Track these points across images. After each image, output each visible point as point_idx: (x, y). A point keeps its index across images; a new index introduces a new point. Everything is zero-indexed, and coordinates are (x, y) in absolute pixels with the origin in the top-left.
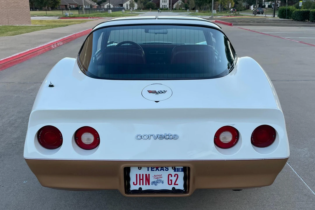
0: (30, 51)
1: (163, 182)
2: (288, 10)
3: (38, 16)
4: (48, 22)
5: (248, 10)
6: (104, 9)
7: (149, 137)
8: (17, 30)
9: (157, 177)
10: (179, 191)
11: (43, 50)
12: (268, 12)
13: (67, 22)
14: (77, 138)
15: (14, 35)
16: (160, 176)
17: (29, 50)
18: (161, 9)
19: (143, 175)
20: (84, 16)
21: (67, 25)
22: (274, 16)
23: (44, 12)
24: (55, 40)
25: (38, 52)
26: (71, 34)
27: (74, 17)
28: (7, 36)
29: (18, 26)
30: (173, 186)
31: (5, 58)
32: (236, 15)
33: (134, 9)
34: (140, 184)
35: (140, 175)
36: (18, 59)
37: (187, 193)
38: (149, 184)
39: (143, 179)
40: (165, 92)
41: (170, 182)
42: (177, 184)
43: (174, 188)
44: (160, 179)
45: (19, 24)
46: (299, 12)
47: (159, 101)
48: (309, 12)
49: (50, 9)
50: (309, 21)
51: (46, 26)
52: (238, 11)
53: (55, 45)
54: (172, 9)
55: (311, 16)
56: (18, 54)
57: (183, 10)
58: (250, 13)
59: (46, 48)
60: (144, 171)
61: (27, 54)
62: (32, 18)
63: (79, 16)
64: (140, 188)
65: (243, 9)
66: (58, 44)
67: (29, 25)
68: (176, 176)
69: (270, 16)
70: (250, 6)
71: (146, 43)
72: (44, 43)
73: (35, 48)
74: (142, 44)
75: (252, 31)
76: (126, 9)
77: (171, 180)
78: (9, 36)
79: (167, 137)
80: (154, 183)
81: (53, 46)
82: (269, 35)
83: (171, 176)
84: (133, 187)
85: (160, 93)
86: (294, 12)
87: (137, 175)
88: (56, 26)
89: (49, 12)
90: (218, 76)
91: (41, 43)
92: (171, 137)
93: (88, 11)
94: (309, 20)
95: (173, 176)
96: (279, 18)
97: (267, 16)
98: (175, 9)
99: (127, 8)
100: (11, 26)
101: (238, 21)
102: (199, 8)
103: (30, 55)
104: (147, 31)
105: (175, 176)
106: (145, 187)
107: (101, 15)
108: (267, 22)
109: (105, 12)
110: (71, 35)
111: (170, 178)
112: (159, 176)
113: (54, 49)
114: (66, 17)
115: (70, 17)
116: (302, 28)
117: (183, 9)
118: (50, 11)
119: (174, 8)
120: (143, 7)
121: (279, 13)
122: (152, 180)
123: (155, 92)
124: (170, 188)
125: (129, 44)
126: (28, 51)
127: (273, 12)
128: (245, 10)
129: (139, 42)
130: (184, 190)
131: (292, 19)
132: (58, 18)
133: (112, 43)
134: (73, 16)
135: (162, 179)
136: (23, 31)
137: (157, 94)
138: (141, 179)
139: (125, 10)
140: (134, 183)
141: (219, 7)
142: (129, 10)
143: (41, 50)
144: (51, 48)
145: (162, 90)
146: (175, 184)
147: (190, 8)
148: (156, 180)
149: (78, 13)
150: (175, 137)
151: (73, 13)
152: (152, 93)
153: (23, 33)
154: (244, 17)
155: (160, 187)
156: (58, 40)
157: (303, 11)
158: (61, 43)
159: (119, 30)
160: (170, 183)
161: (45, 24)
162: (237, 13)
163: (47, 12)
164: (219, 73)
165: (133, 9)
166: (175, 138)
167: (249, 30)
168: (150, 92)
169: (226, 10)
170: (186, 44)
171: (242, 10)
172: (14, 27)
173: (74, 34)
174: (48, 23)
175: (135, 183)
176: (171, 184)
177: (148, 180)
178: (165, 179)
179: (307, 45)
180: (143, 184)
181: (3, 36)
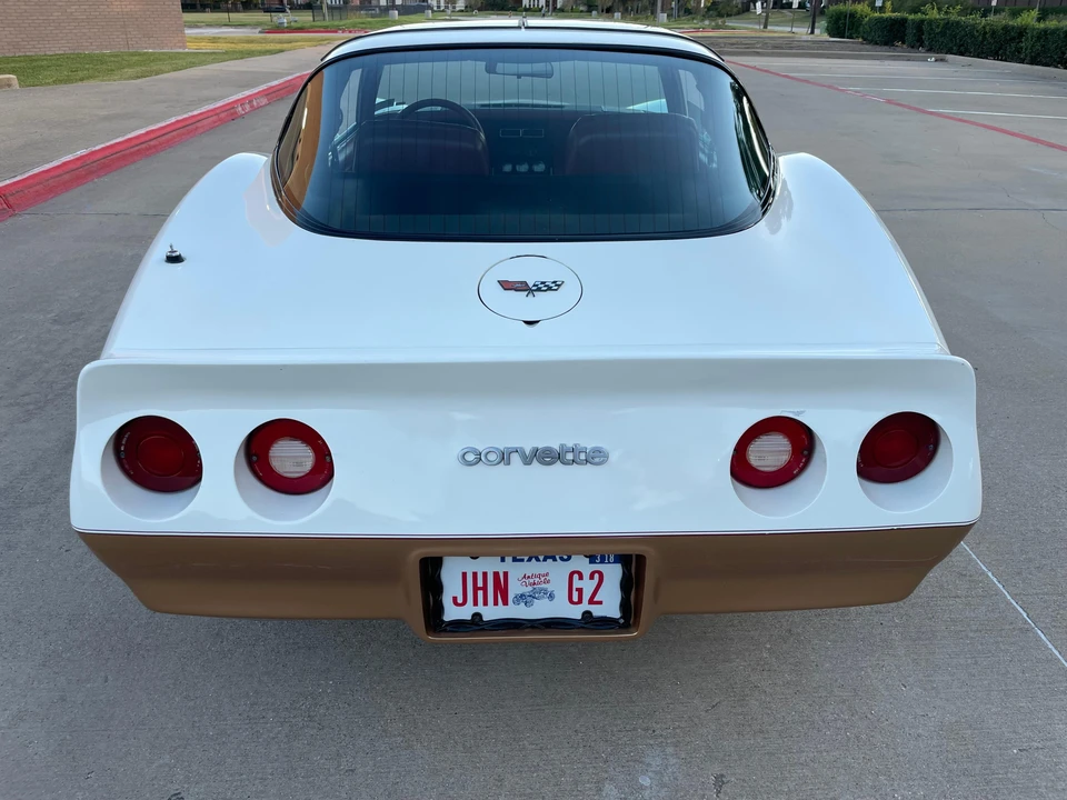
0: (178, 122)
1: (551, 597)
2: (852, 15)
3: (209, 25)
4: (232, 41)
5: (746, 15)
6: (380, 7)
7: (504, 457)
8: (148, 65)
9: (532, 581)
10: (605, 623)
11: (215, 118)
12: (797, 20)
13: (281, 42)
14: (255, 458)
15: (138, 77)
16: (543, 579)
17: (173, 120)
18: (526, 10)
19: (485, 574)
20: (327, 27)
21: (282, 51)
22: (812, 32)
23: (223, 16)
24: (248, 93)
25: (199, 124)
26: (292, 74)
27: (300, 30)
28: (120, 79)
29: (152, 54)
30: (585, 606)
31: (108, 144)
32: (718, 27)
33: (458, 9)
34: (476, 604)
35: (475, 575)
36: (143, 146)
37: (631, 630)
38: (505, 603)
39: (485, 589)
40: (559, 286)
41: (574, 596)
42: (600, 603)
43: (587, 614)
44: (543, 586)
45: (154, 48)
46: (880, 21)
47: (538, 322)
48: (904, 21)
49: (240, 6)
50: (905, 46)
51: (226, 53)
52: (720, 15)
53: (247, 107)
54: (555, 9)
55: (910, 32)
56: (142, 131)
57: (582, 11)
58: (750, 23)
59: (223, 115)
60: (489, 565)
61: (168, 130)
62: (188, 32)
63: (312, 27)
64: (477, 616)
65: (735, 10)
66: (255, 103)
67: (181, 50)
68: (597, 576)
69: (802, 31)
70: (752, 5)
71: (489, 105)
72: (215, 99)
73: (191, 114)
74: (477, 108)
75: (761, 70)
76: (435, 9)
77: (577, 589)
78: (125, 79)
79: (570, 456)
80: (521, 598)
81: (240, 109)
82: (806, 81)
83: (581, 578)
84: (452, 613)
85: (539, 290)
86: (867, 19)
87: (464, 575)
88: (251, 54)
89: (234, 16)
90: (730, 227)
91: (207, 100)
92: (583, 456)
93: (336, 13)
94: (904, 43)
95: (586, 575)
96: (826, 37)
97: (794, 30)
98: (562, 10)
99: (439, 7)
100: (133, 54)
101: (725, 44)
102: (621, 9)
103: (178, 135)
104: (490, 70)
105: (592, 577)
106: (491, 613)
107: (370, 23)
108: (799, 47)
109: (379, 16)
110: (290, 78)
111: (577, 583)
112: (539, 576)
113: (242, 116)
114: (279, 29)
115: (291, 30)
116: (887, 62)
117: (581, 8)
118: (239, 12)
119: (558, 7)
120: (480, 5)
121: (829, 22)
122: (515, 588)
123: (522, 287)
124: (575, 613)
125: (439, 108)
126: (172, 124)
127: (811, 20)
128: (738, 13)
129: (468, 101)
130: (622, 621)
131: (860, 40)
132: (260, 32)
133: (389, 103)
134: (299, 25)
135: (549, 587)
136: (163, 68)
137: (531, 295)
138: (480, 589)
139: (433, 11)
140: (455, 599)
141: (673, 5)
142: (443, 11)
143: (211, 119)
144: (236, 113)
145: (549, 279)
146: (591, 601)
147: (600, 8)
148: (530, 588)
149: (311, 18)
150: (595, 457)
151: (297, 18)
152: (513, 292)
153: (163, 72)
154: (737, 33)
155: (541, 610)
156: (255, 90)
157: (891, 19)
158: (264, 101)
159: (402, 65)
160: (575, 599)
161: (223, 47)
162: (720, 21)
163: (232, 15)
164: (732, 216)
165: (454, 8)
166: (597, 460)
167: (754, 68)
168: (506, 285)
169: (690, 13)
170: (606, 108)
171: (731, 15)
172: (140, 54)
173: (298, 74)
174: (233, 45)
175: (460, 601)
176: (580, 601)
177: (502, 590)
178: (559, 585)
179: (906, 110)
180: (485, 603)
181: (109, 80)
